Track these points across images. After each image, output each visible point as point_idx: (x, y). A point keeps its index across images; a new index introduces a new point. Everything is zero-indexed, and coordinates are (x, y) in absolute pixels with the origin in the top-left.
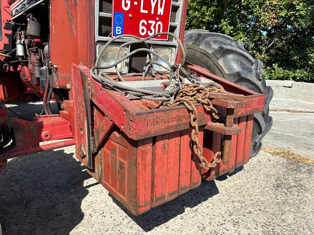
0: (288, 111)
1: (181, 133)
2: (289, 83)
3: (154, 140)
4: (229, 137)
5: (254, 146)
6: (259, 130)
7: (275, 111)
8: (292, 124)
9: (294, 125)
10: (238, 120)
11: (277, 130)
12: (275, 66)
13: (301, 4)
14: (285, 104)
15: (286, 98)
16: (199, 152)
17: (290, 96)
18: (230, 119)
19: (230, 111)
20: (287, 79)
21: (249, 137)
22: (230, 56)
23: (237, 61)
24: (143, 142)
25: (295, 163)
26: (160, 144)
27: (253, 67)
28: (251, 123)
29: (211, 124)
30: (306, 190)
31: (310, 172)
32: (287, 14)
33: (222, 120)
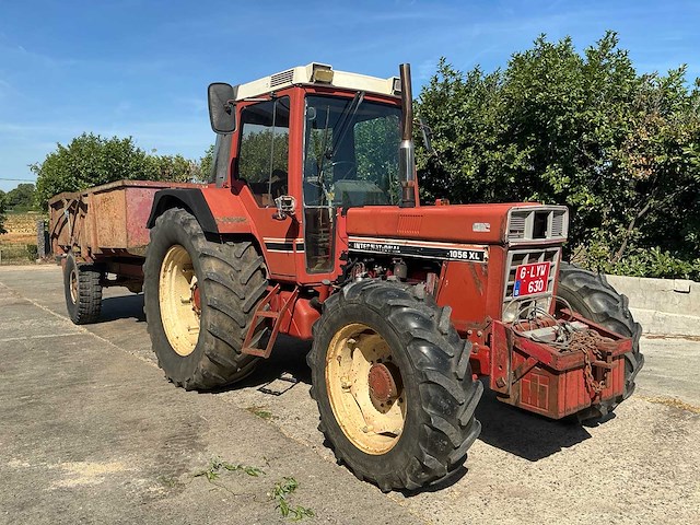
0: (687, 337)
1: (579, 368)
2: (684, 284)
3: (567, 371)
4: (610, 370)
5: (627, 385)
6: (631, 368)
7: (663, 337)
8: (689, 361)
9: (692, 365)
10: (614, 359)
11: (663, 373)
12: (656, 251)
13: (692, 145)
14: (681, 325)
15: (681, 312)
16: (591, 380)
17: (689, 309)
18: (610, 358)
19: (610, 354)
20: (679, 276)
21: (622, 376)
22: (596, 296)
23: (603, 300)
24: (562, 372)
25: (678, 411)
26: (569, 373)
27: (619, 305)
28: (623, 360)
29: (597, 361)
30: (688, 434)
31: (695, 419)
32: (668, 160)
33: (605, 359)
